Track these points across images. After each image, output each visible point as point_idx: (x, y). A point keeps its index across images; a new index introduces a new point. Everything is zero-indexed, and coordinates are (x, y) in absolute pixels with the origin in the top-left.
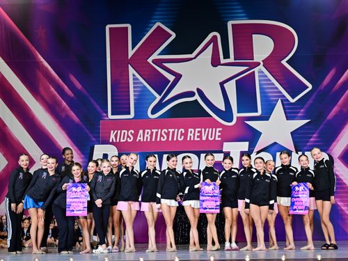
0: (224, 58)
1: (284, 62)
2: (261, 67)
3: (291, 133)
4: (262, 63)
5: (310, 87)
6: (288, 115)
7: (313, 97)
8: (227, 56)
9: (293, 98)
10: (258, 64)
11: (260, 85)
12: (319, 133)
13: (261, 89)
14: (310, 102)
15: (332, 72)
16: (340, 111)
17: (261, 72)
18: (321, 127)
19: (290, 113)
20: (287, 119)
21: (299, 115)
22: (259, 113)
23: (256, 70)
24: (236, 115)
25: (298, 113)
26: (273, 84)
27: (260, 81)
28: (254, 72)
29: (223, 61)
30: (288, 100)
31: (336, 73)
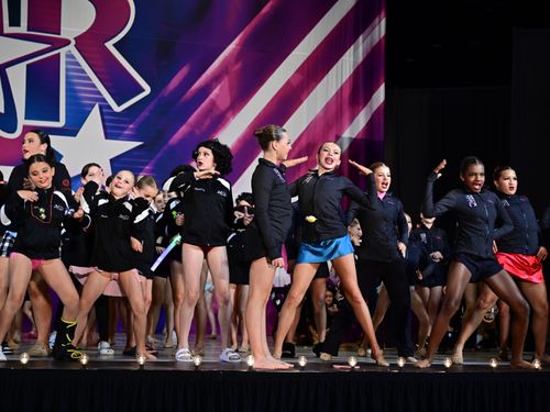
0: (11, 25)
1: (109, 45)
2: (72, 48)
3: (111, 160)
4: (73, 42)
5: (148, 90)
6: (109, 131)
7: (151, 106)
8: (15, 21)
9: (119, 105)
10: (67, 42)
11: (67, 77)
12: (155, 165)
13: (67, 83)
14: (146, 113)
15: (184, 71)
16: (191, 133)
17: (70, 56)
18: (159, 155)
19: (113, 128)
20: (106, 138)
21: (126, 132)
22: (61, 123)
23: (63, 51)
24: (22, 121)
25: (125, 129)
26: (89, 79)
27: (67, 70)
28: (59, 54)
29: (7, 29)
30: (110, 107)
31: (189, 73)
